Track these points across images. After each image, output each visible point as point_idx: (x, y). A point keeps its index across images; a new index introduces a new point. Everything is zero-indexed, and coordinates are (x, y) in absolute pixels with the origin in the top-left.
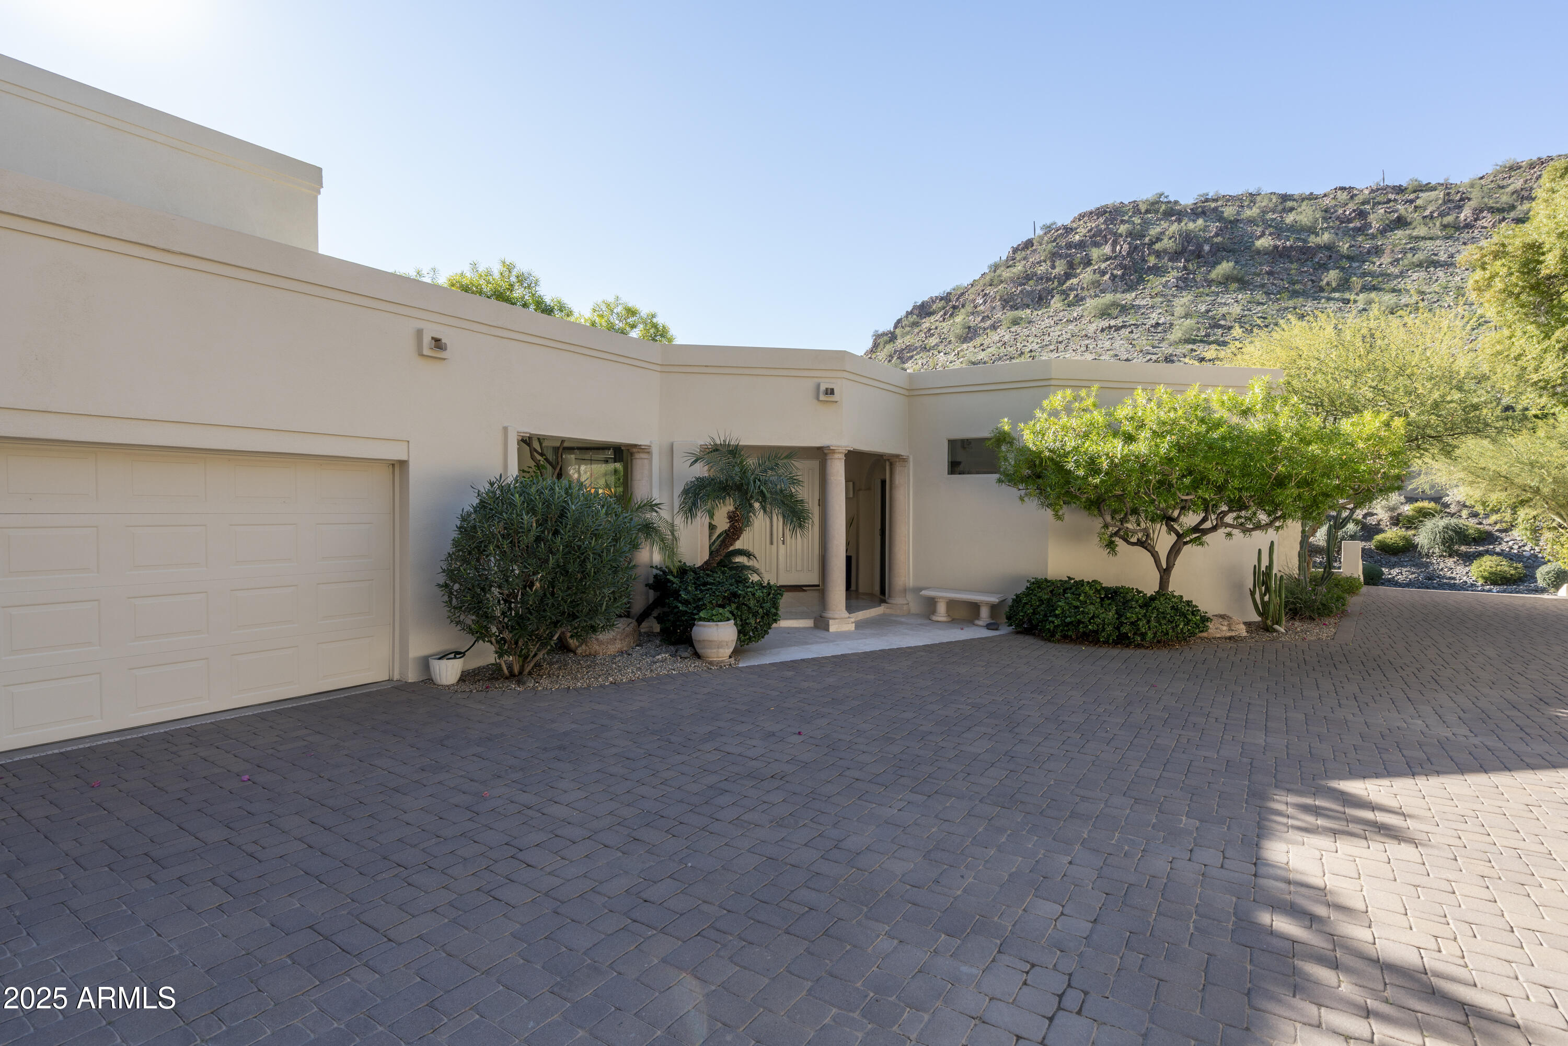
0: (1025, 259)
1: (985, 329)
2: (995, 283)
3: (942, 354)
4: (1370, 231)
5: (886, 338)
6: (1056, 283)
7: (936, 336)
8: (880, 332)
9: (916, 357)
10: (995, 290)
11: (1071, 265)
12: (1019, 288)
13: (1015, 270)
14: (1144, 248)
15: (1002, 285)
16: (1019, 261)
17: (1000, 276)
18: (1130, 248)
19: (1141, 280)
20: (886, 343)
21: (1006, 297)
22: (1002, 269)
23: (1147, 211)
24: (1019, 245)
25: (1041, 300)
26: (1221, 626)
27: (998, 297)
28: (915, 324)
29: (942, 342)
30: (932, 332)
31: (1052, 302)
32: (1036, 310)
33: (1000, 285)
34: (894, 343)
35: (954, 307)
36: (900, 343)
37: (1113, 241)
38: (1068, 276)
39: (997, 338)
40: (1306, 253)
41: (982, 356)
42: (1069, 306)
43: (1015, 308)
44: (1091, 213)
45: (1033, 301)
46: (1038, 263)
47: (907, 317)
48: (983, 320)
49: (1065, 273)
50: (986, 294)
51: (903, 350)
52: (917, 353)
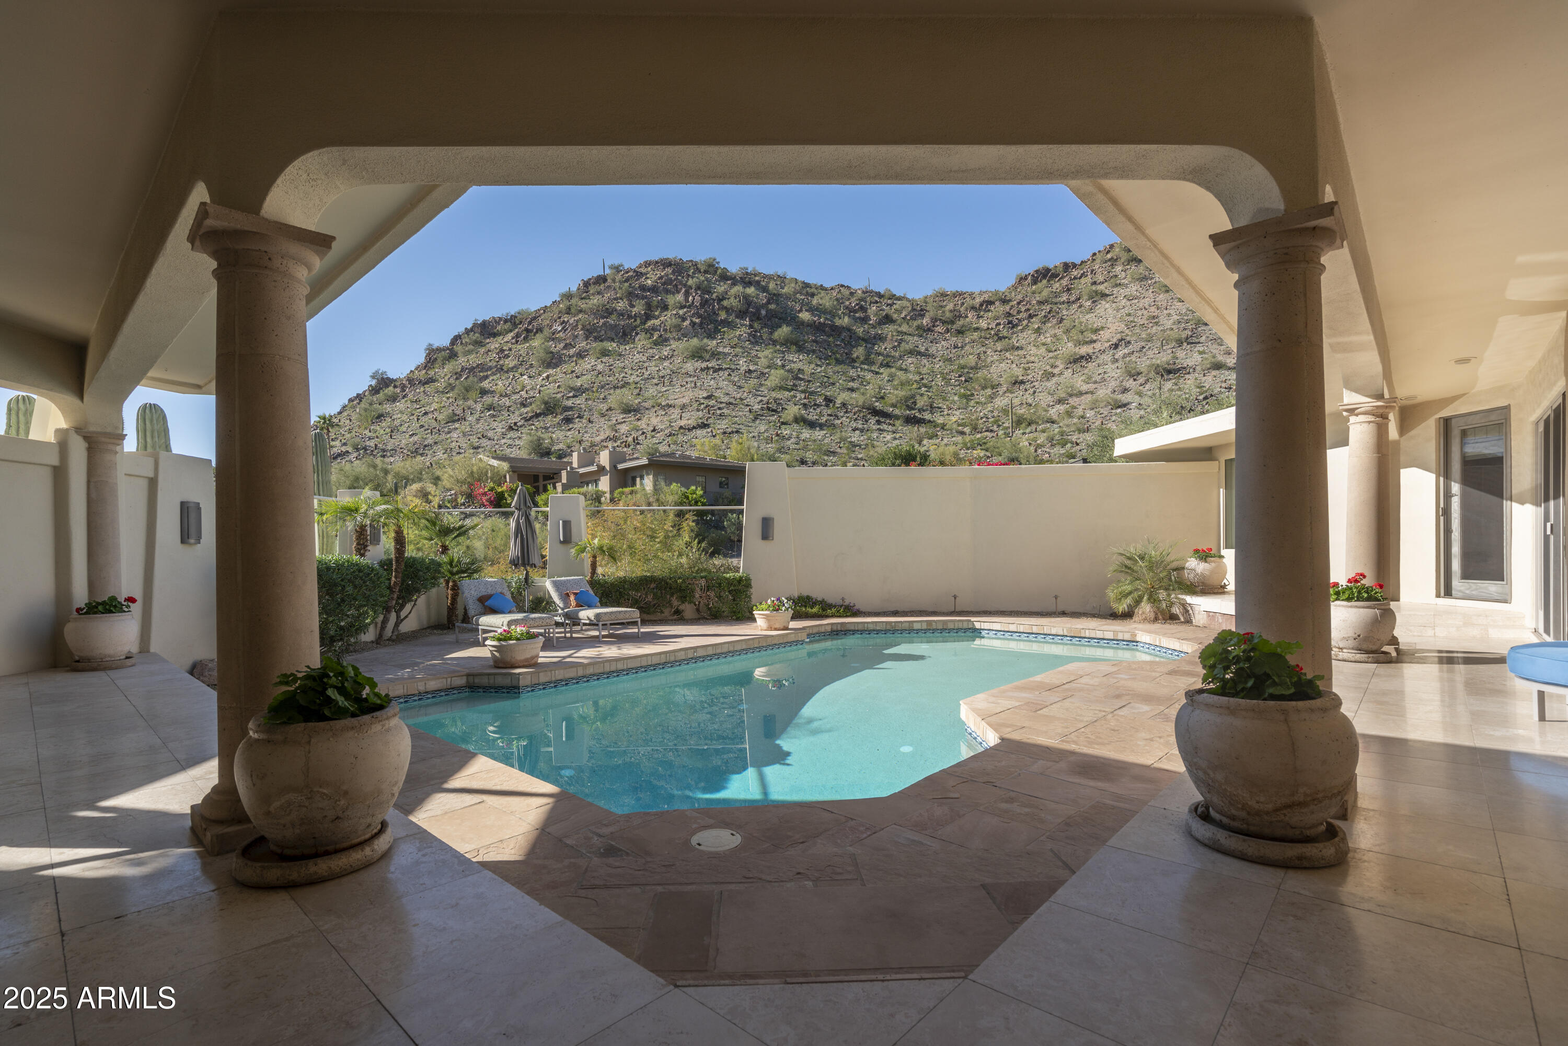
0: (599, 293)
1: (570, 357)
2: (573, 310)
3: (525, 377)
4: (871, 322)
5: (443, 354)
6: (638, 321)
7: (512, 357)
8: (435, 347)
10: (574, 319)
11: (649, 306)
12: (602, 321)
13: (591, 302)
14: (714, 302)
15: (581, 315)
16: (594, 295)
17: (575, 306)
18: (702, 300)
19: (717, 331)
20: (445, 359)
21: (588, 327)
22: (576, 299)
23: (706, 272)
24: (590, 279)
25: (625, 335)
27: (580, 327)
28: (478, 343)
29: (521, 364)
30: (505, 353)
31: (637, 339)
32: (621, 344)
33: (578, 314)
34: (457, 360)
35: (527, 330)
36: (464, 361)
37: (686, 291)
38: (648, 317)
39: (590, 367)
40: (836, 331)
42: (655, 345)
43: (598, 339)
44: (657, 262)
45: (617, 336)
46: (615, 299)
47: (466, 334)
48: (566, 347)
49: (645, 313)
50: (563, 321)
51: (474, 368)
52: (493, 373)
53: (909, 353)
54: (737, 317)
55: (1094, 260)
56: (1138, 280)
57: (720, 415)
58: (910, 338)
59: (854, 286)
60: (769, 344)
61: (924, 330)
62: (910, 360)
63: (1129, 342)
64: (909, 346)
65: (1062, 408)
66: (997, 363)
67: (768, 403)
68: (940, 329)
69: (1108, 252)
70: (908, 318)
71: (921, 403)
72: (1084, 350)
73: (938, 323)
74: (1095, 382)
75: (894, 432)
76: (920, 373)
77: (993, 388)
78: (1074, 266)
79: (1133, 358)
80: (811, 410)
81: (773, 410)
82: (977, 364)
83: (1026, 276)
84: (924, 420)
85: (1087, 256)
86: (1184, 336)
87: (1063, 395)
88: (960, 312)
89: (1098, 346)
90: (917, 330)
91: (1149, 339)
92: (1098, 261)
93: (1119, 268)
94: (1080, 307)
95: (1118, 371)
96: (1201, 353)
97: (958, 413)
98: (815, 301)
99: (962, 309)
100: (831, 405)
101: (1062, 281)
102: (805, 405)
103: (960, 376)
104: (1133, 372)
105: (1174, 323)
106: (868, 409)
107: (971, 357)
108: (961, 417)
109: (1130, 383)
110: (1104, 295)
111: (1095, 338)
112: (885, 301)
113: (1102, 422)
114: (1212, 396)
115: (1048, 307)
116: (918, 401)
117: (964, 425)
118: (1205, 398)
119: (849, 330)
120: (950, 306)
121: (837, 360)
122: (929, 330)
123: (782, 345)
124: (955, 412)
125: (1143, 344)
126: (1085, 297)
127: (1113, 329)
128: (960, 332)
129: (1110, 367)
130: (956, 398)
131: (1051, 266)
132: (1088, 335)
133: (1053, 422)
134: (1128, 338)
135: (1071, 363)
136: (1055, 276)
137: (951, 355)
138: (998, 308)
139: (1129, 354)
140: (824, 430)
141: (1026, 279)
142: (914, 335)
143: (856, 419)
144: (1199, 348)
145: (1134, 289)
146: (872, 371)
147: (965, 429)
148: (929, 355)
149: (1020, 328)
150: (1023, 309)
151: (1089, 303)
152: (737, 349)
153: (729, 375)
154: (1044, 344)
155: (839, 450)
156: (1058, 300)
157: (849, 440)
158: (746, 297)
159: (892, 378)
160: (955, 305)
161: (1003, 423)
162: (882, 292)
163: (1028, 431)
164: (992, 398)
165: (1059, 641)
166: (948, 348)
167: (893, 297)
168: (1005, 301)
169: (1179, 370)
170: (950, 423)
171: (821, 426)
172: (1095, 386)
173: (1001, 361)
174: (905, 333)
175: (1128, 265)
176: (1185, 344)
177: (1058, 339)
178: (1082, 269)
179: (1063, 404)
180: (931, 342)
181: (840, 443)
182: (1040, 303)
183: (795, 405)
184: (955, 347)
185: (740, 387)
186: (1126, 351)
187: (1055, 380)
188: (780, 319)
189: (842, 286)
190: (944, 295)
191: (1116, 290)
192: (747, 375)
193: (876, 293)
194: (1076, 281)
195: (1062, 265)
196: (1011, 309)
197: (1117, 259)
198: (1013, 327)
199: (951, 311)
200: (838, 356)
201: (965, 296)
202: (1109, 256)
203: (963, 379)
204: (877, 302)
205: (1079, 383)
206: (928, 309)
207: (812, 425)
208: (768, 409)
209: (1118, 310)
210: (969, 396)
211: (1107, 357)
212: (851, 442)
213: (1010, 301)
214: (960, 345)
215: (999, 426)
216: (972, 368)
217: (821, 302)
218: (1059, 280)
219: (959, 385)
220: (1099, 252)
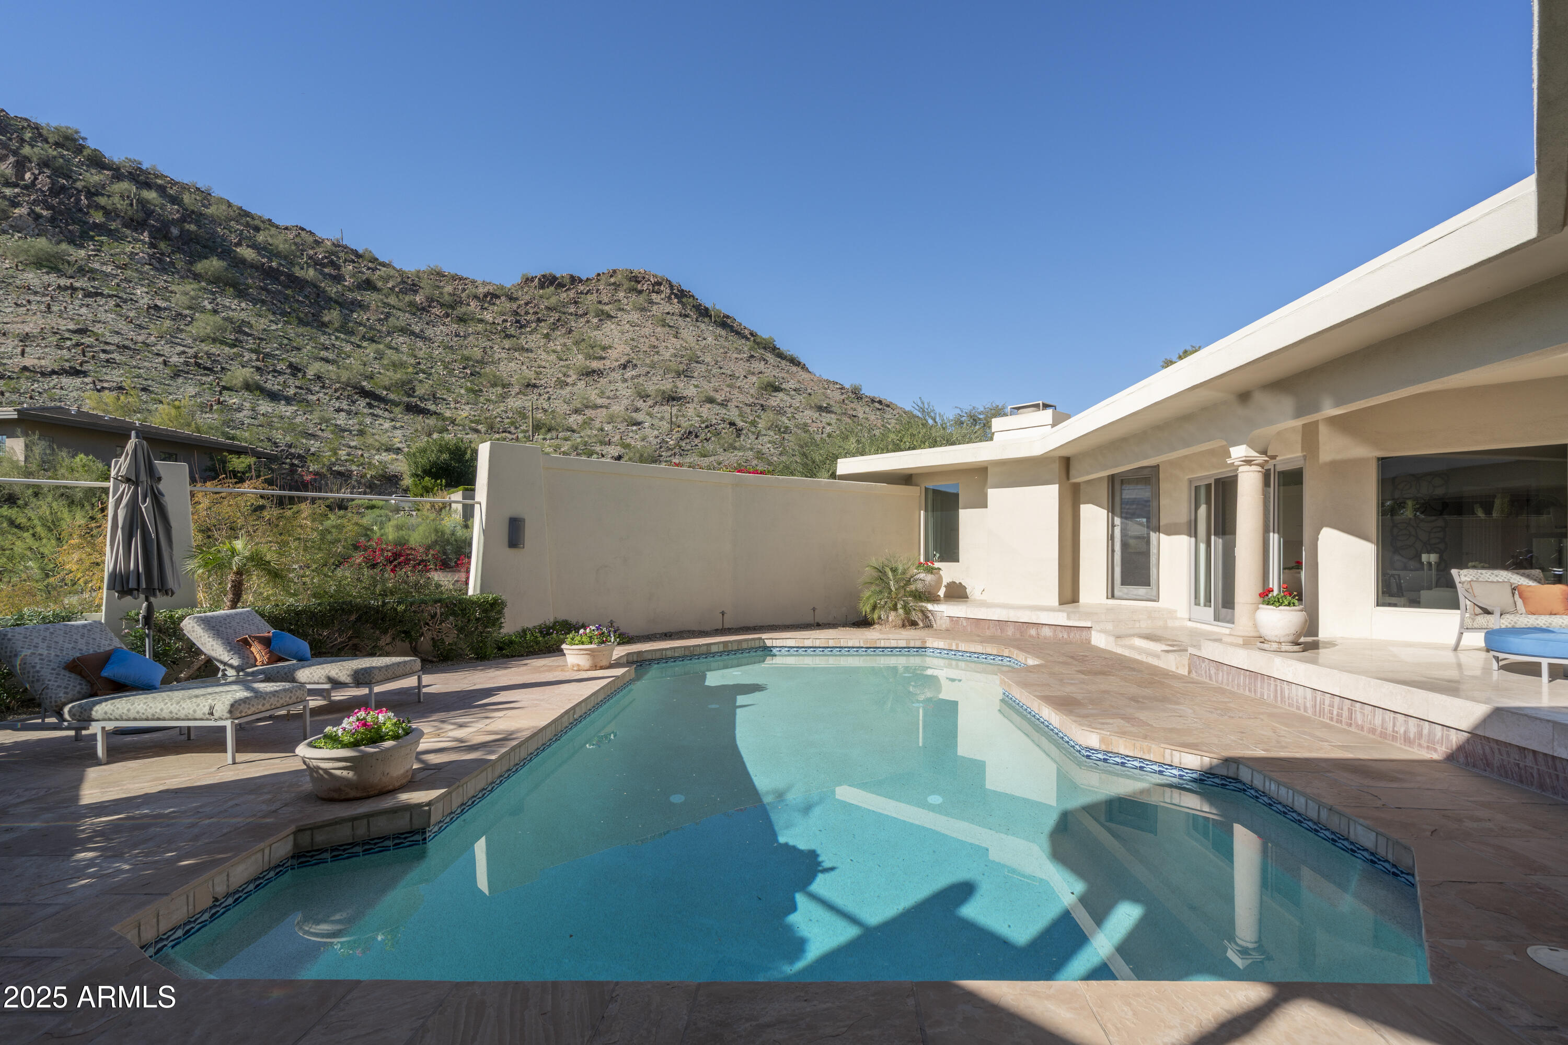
53: (400, 331)
54: (125, 226)
55: (599, 280)
56: (639, 308)
57: (108, 361)
58: (399, 313)
59: (320, 234)
60: (188, 277)
61: (418, 308)
62: (401, 339)
63: (636, 365)
64: (401, 323)
65: (580, 418)
66: (506, 362)
67: (196, 357)
68: (437, 311)
69: (611, 276)
70: (397, 289)
71: (420, 391)
72: (595, 365)
73: (435, 304)
74: (608, 398)
75: (393, 420)
76: (415, 356)
77: (504, 386)
78: (581, 281)
79: (641, 380)
80: (270, 377)
81: (205, 368)
82: (483, 358)
83: (532, 278)
84: (429, 410)
85: (592, 275)
86: (681, 369)
87: (579, 406)
88: (461, 297)
89: (607, 362)
90: (409, 306)
91: (653, 366)
92: (602, 282)
93: (621, 295)
94: (588, 322)
95: (629, 391)
96: (696, 386)
97: (467, 408)
98: (261, 237)
99: (463, 295)
100: (300, 375)
101: (569, 293)
102: (258, 369)
103: (464, 368)
104: (643, 393)
105: (671, 356)
106: (355, 388)
107: (475, 349)
108: (473, 413)
109: (640, 403)
110: (610, 317)
111: (604, 355)
112: (365, 262)
113: (621, 437)
114: (711, 426)
115: (557, 315)
116: (416, 388)
117: (478, 422)
118: (707, 427)
119: (316, 286)
120: (449, 289)
121: (298, 318)
122: (423, 309)
123: (210, 282)
124: (463, 407)
125: (648, 369)
126: (593, 314)
127: (619, 352)
128: (461, 320)
129: (620, 385)
130: (463, 391)
131: (558, 275)
132: (598, 351)
133: (573, 431)
134: (634, 361)
135: (583, 375)
136: (560, 285)
137: (452, 343)
138: (504, 304)
139: (636, 376)
140: (291, 405)
141: (533, 281)
142: (405, 312)
143: (338, 398)
144: (694, 382)
145: (635, 316)
146: (352, 343)
147: (480, 427)
148: (425, 338)
149: (528, 329)
150: (531, 311)
151: (595, 320)
152: (129, 273)
153: (117, 306)
154: (554, 351)
155: (320, 433)
156: (566, 310)
157: (333, 422)
158: (142, 203)
159: (380, 356)
160: (455, 289)
161: (520, 426)
162: (361, 251)
163: (549, 436)
164: (503, 397)
165: (855, 653)
166: (448, 334)
167: (374, 260)
168: (511, 299)
169: (680, 398)
170: (459, 418)
171: (289, 400)
172: (609, 401)
173: (511, 360)
174: (394, 307)
175: (629, 293)
176: (682, 376)
177: (568, 349)
178: (588, 286)
179: (580, 414)
180: (427, 324)
181: (320, 424)
182: (548, 308)
183: (243, 366)
184: (457, 336)
185: (140, 327)
186: (633, 373)
187: (569, 389)
188: (205, 247)
189: (303, 229)
190: (440, 274)
191: (620, 314)
192: (152, 312)
193: (352, 250)
194: (582, 296)
195: (568, 277)
196: (518, 308)
197: (619, 285)
198: (521, 327)
199: (450, 294)
200: (301, 315)
201: (467, 282)
202: (612, 280)
203: (469, 372)
204: (354, 262)
205: (593, 396)
206: (421, 285)
207: (274, 397)
208: (198, 365)
209: (623, 333)
210: (477, 391)
211: (617, 375)
212: (336, 425)
213: (516, 299)
214: (462, 334)
215: (516, 428)
216: (477, 362)
217: (270, 240)
218: (566, 291)
219: (464, 378)
220: (603, 273)
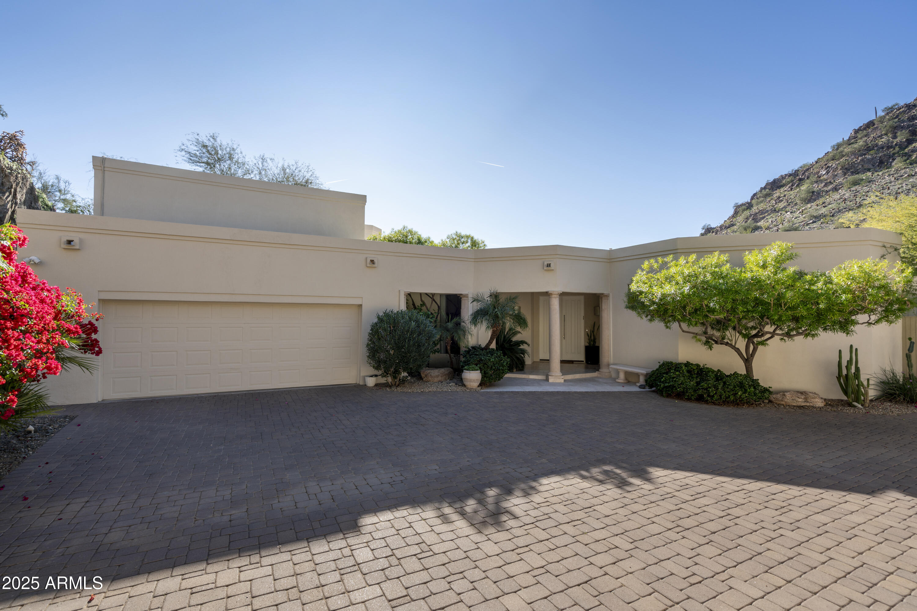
0: (866, 136)
1: (827, 192)
2: (837, 158)
3: (789, 213)
5: (743, 207)
6: (898, 149)
7: (784, 201)
8: (739, 204)
9: (767, 217)
10: (837, 163)
12: (860, 158)
13: (856, 146)
15: (844, 158)
16: (861, 138)
17: (842, 152)
20: (744, 210)
21: (847, 166)
22: (845, 146)
24: (861, 127)
25: (882, 164)
26: (797, 399)
27: (839, 168)
28: (768, 195)
29: (789, 205)
30: (781, 199)
31: (893, 164)
32: (877, 171)
33: (841, 158)
34: (750, 209)
35: (800, 180)
36: (755, 209)
39: (838, 197)
41: (823, 211)
42: (911, 164)
43: (857, 172)
45: (873, 166)
46: (879, 137)
47: (761, 191)
48: (826, 185)
50: (828, 167)
51: (757, 213)
52: (768, 214)
